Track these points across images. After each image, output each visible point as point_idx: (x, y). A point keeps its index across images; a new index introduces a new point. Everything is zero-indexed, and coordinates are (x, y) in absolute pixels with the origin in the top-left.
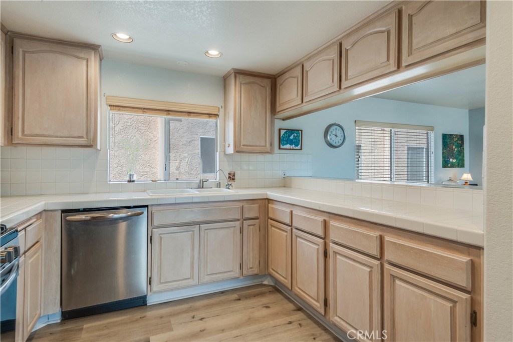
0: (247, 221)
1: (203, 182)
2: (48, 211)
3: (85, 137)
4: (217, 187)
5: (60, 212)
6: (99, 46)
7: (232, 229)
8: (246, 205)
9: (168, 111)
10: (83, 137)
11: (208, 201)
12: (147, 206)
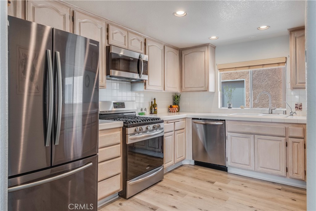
0: (292, 139)
1: (272, 110)
2: (187, 118)
3: (204, 86)
4: (284, 114)
5: (192, 119)
6: (209, 44)
7: (279, 142)
8: (290, 127)
9: (249, 66)
10: (203, 87)
11: (259, 121)
12: (225, 120)
